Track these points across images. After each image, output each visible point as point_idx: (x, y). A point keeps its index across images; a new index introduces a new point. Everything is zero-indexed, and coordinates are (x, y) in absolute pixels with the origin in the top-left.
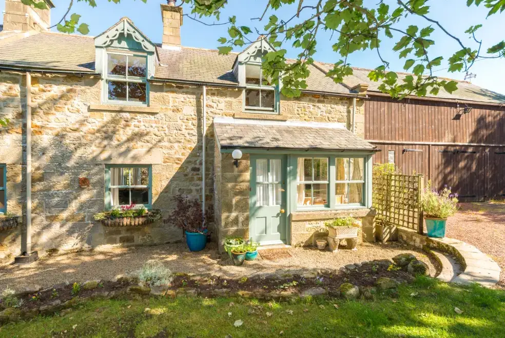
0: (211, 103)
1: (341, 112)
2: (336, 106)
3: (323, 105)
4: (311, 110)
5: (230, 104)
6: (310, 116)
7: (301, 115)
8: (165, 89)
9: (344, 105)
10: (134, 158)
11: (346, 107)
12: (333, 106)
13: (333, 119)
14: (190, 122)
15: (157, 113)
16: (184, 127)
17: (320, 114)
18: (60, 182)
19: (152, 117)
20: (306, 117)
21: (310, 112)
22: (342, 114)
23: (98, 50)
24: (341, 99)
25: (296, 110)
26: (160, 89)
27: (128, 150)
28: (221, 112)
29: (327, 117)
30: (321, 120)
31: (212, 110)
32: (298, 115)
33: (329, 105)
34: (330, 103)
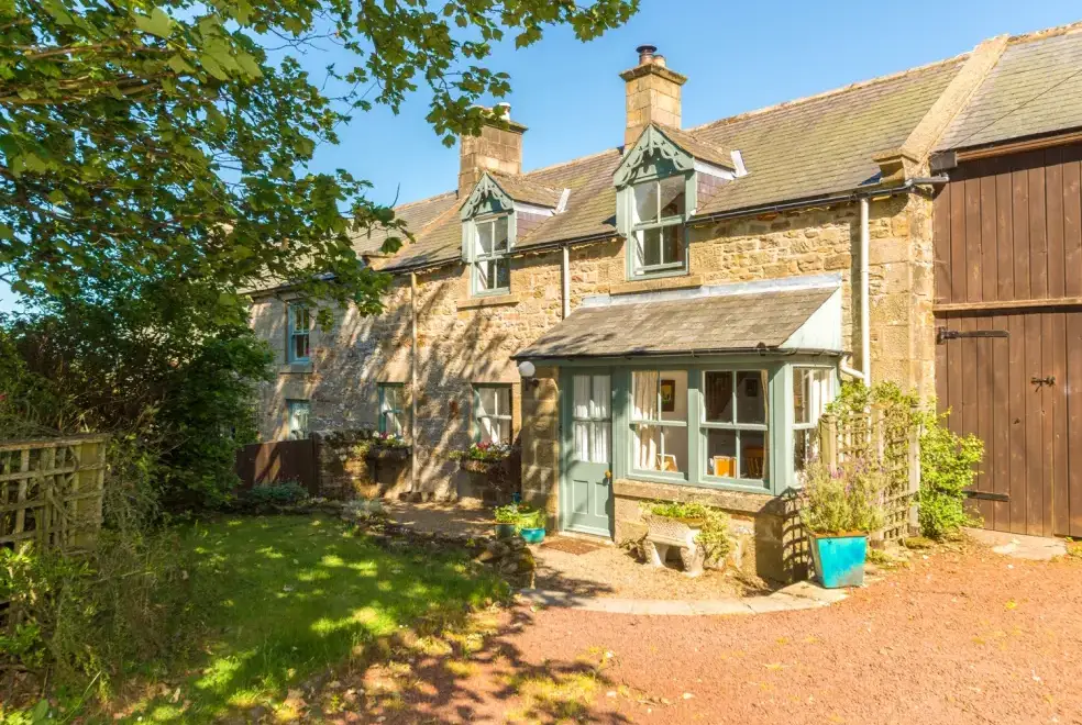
0: (579, 274)
1: (832, 243)
2: (818, 230)
3: (786, 233)
4: (757, 251)
5: (605, 271)
6: (753, 268)
7: (734, 268)
8: (527, 262)
9: (842, 223)
10: (494, 374)
11: (848, 226)
12: (811, 230)
13: (810, 266)
14: (554, 311)
15: (516, 303)
16: (547, 320)
17: (775, 259)
18: (434, 406)
19: (511, 310)
20: (745, 272)
21: (751, 257)
22: (838, 247)
23: (464, 225)
24: (833, 209)
25: (722, 258)
26: (521, 264)
27: (488, 364)
28: (593, 287)
29: (795, 263)
30: (780, 271)
31: (580, 285)
32: (727, 271)
33: (800, 231)
34: (803, 224)
